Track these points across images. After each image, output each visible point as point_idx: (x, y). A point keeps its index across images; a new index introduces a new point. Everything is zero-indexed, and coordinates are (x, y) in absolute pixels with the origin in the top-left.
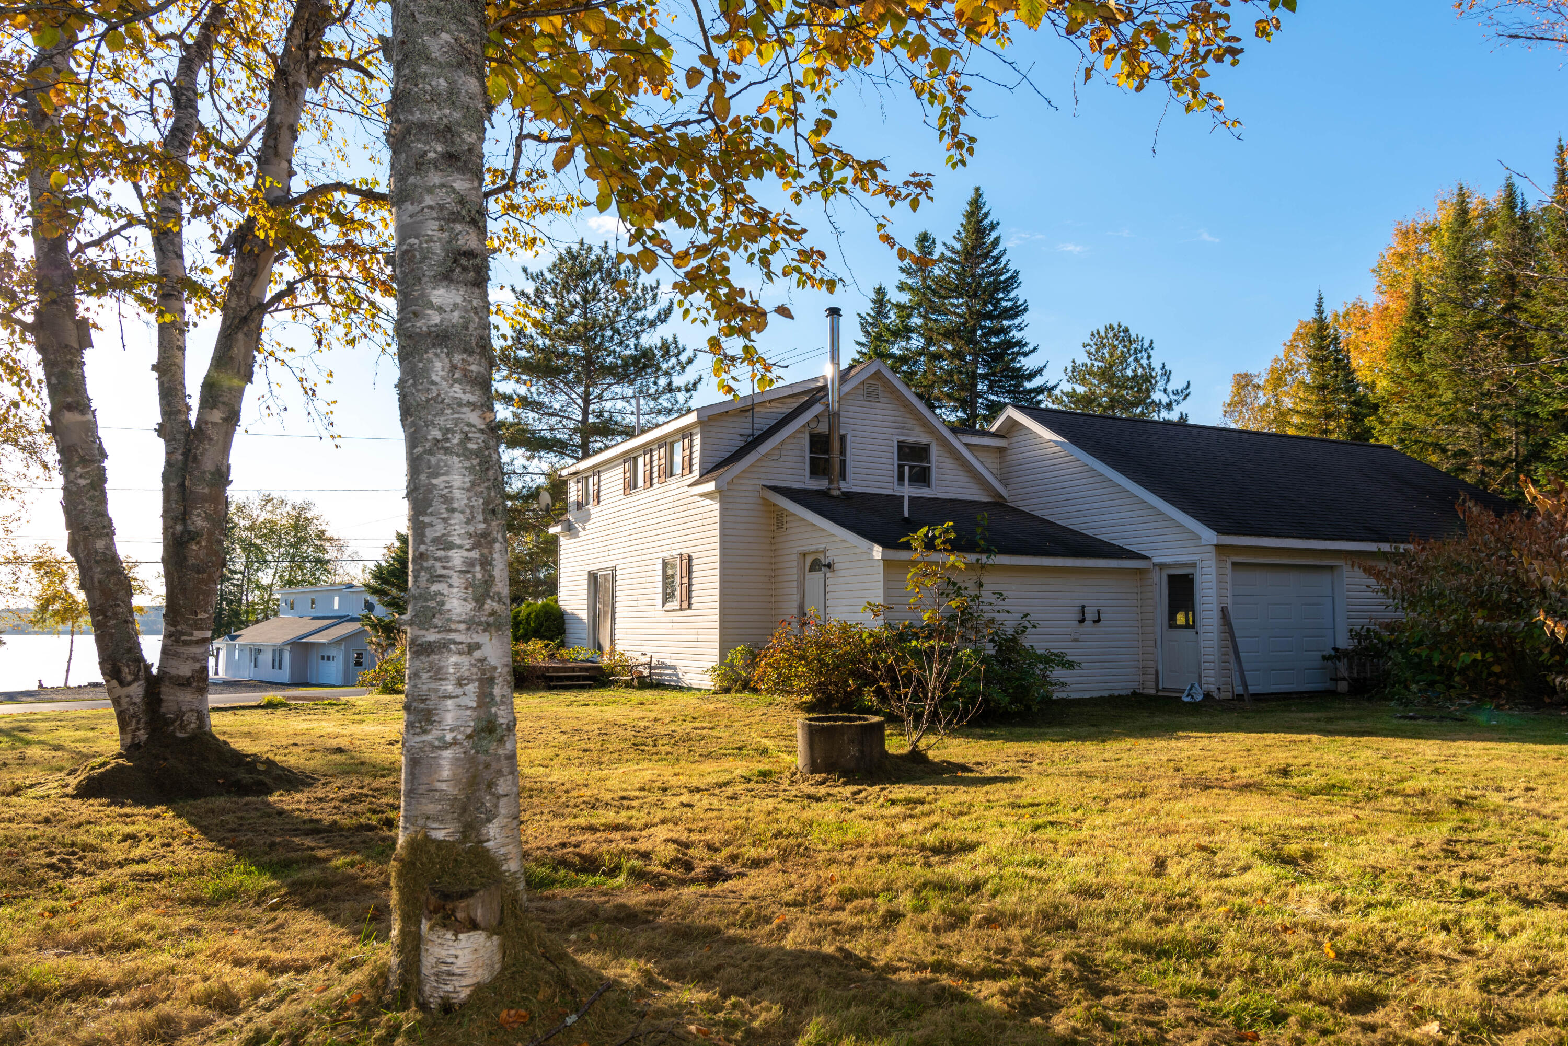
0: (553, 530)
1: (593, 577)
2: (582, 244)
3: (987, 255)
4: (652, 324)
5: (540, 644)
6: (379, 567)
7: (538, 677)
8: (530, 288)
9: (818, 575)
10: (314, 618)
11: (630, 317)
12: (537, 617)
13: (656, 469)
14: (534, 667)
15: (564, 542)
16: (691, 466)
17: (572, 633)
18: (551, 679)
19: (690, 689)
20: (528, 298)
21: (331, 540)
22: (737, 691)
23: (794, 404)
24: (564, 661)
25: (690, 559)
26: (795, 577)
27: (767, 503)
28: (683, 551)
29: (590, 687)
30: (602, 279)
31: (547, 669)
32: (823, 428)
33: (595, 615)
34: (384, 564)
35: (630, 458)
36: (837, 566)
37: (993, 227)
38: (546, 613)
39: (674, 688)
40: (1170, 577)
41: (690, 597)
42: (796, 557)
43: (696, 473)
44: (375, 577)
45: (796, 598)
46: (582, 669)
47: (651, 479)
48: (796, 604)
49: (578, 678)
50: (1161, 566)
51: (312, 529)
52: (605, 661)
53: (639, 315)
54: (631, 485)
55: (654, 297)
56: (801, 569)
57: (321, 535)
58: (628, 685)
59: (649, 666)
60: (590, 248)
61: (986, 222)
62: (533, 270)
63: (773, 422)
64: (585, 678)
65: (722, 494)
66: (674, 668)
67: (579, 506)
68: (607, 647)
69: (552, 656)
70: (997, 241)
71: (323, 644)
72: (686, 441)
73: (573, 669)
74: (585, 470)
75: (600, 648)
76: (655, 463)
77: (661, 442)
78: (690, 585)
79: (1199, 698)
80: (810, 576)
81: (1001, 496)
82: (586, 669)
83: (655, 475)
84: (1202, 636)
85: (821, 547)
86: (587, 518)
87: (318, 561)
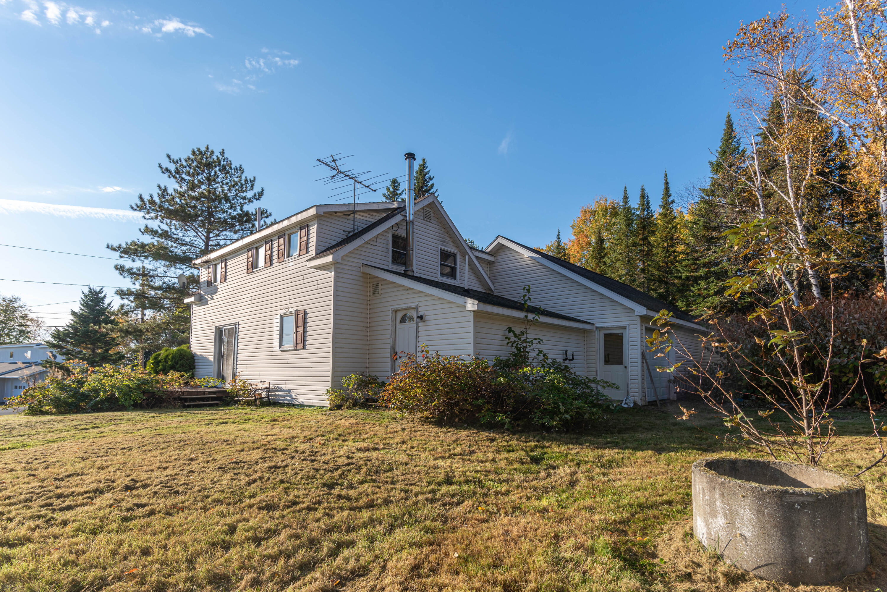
0: (187, 301)
1: (219, 331)
2: (207, 148)
3: (428, 191)
4: (250, 201)
5: (177, 375)
6: (58, 331)
7: (175, 399)
8: (172, 167)
9: (410, 326)
10: (11, 363)
11: (236, 195)
12: (173, 357)
13: (275, 253)
14: (172, 392)
15: (194, 308)
16: (307, 248)
17: (200, 368)
18: (186, 400)
19: (302, 406)
20: (170, 172)
21: (32, 320)
22: (348, 408)
23: (378, 217)
24: (197, 387)
25: (305, 313)
26: (389, 327)
27: (366, 276)
28: (299, 308)
29: (217, 405)
30: (220, 170)
31: (183, 393)
32: (402, 233)
33: (220, 356)
34: (61, 329)
35: (254, 247)
36: (427, 318)
37: (431, 179)
38: (181, 355)
39: (288, 405)
40: (606, 335)
41: (304, 341)
42: (390, 313)
43: (313, 252)
44: (54, 337)
45: (390, 341)
46: (210, 393)
47: (271, 260)
48: (389, 346)
49: (208, 399)
50: (600, 329)
51: (17, 314)
52: (228, 386)
53: (244, 194)
54: (252, 266)
55: (252, 186)
56: (393, 321)
57: (24, 317)
58: (249, 403)
59: (268, 390)
60: (212, 152)
61: (427, 176)
62: (175, 157)
63: (365, 226)
64: (213, 399)
65: (335, 266)
66: (289, 391)
67: (209, 283)
68: (229, 378)
69: (187, 384)
70: (432, 185)
71: (16, 379)
72: (304, 231)
73: (204, 393)
74: (215, 259)
75: (223, 378)
76: (275, 249)
77: (280, 234)
78: (305, 332)
79: (632, 405)
80: (399, 326)
81: (491, 290)
82: (214, 393)
83: (275, 257)
84: (629, 369)
85: (413, 305)
86: (215, 291)
87: (21, 331)
